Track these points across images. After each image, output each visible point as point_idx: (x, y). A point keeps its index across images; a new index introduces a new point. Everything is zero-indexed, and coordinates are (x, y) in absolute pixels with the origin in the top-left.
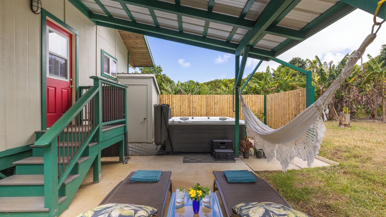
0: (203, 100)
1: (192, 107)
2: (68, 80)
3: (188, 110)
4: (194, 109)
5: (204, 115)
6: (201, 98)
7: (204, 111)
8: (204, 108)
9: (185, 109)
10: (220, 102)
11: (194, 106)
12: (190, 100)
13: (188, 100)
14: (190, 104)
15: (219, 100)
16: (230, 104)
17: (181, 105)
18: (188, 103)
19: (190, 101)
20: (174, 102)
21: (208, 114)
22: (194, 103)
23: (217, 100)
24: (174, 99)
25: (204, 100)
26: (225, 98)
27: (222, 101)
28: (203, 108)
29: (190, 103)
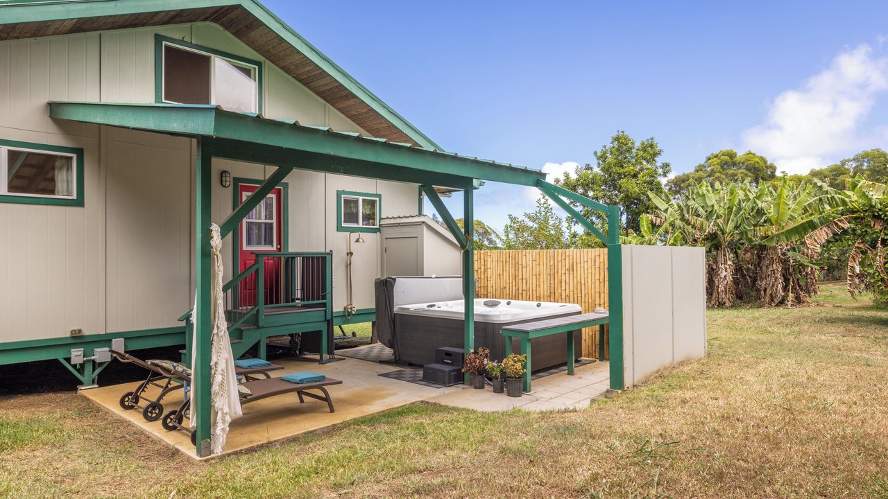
0: (541, 263)
1: (520, 277)
2: (274, 248)
3: (514, 284)
4: (524, 281)
5: (545, 298)
6: (538, 256)
7: (544, 289)
8: (545, 280)
9: (508, 281)
10: (579, 265)
11: (524, 277)
12: (517, 261)
13: (514, 262)
14: (517, 272)
15: (575, 261)
16: (602, 271)
17: (501, 273)
18: (514, 269)
19: (517, 264)
20: (489, 266)
21: (552, 294)
22: (524, 269)
23: (571, 262)
24: (489, 260)
25: (545, 262)
26: (590, 256)
27: (582, 265)
28: (541, 280)
29: (517, 268)
